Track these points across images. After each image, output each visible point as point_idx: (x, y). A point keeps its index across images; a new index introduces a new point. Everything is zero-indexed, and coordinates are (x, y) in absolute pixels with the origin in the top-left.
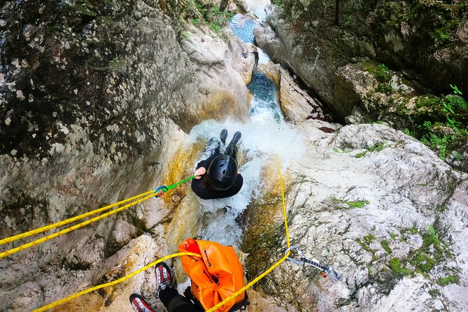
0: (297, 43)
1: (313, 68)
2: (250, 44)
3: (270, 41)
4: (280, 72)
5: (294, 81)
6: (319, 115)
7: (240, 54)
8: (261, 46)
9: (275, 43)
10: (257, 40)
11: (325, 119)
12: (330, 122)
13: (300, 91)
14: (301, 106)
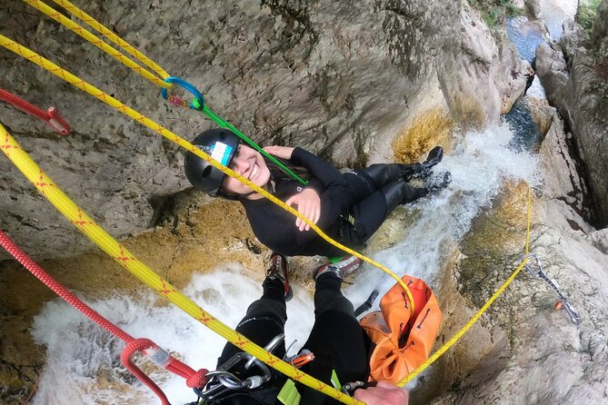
0: (593, 90)
1: (600, 136)
2: (526, 63)
3: (555, 72)
4: (552, 119)
5: (566, 140)
6: (576, 203)
7: (508, 70)
8: (540, 73)
9: (561, 78)
10: (538, 63)
11: (581, 213)
12: (585, 219)
13: (568, 158)
14: (559, 178)
